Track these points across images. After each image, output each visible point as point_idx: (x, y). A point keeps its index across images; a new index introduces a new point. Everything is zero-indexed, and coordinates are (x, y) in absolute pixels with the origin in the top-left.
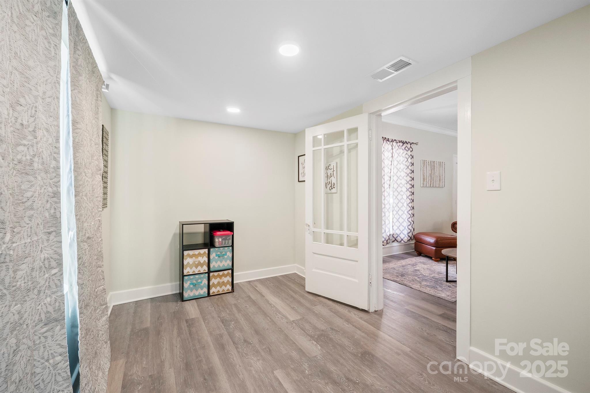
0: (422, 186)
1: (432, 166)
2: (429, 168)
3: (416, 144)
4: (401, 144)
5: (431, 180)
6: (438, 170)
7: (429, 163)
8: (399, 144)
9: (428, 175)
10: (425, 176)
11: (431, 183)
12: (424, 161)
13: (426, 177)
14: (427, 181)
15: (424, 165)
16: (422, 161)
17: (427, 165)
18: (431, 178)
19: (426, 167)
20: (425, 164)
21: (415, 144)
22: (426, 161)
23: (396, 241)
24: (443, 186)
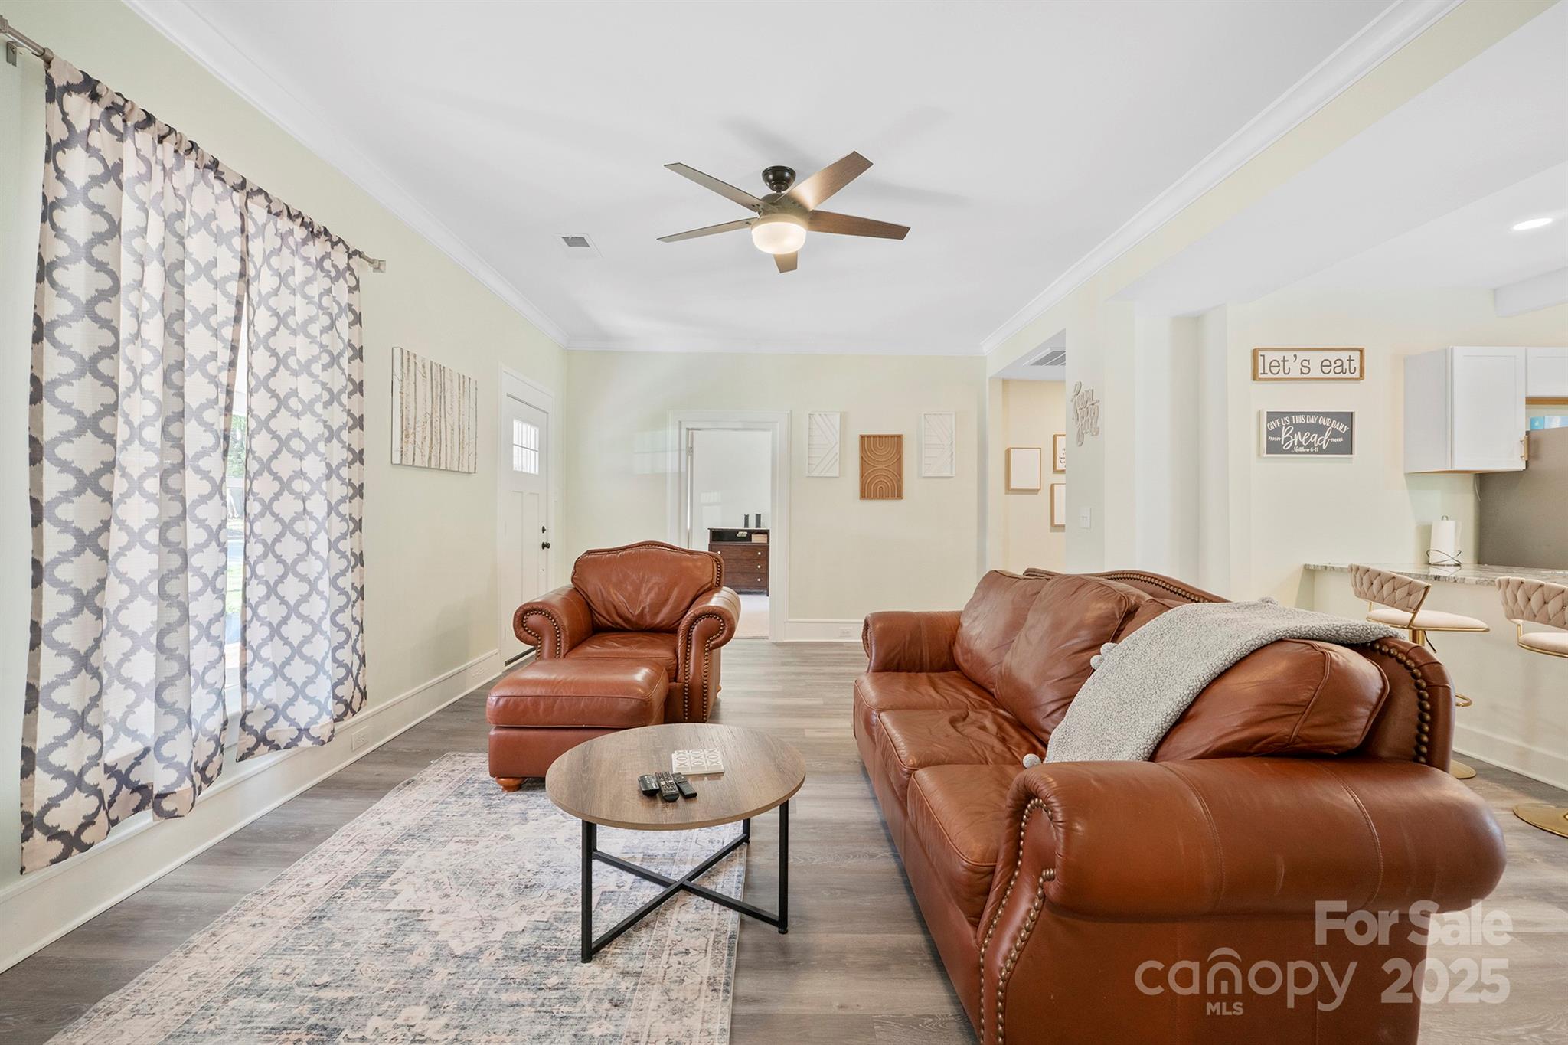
0: (396, 460)
1: (434, 382)
2: (424, 389)
3: (377, 265)
4: (300, 233)
5: (431, 439)
6: (456, 406)
7: (423, 366)
8: (284, 223)
9: (420, 418)
10: (408, 419)
11: (431, 452)
12: (405, 353)
13: (412, 425)
14: (419, 440)
15: (405, 371)
16: (397, 352)
17: (419, 376)
18: (432, 434)
19: (415, 383)
20: (408, 370)
21: (372, 262)
22: (415, 356)
23: (263, 748)
24: (472, 470)
